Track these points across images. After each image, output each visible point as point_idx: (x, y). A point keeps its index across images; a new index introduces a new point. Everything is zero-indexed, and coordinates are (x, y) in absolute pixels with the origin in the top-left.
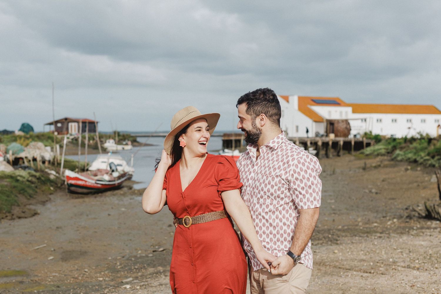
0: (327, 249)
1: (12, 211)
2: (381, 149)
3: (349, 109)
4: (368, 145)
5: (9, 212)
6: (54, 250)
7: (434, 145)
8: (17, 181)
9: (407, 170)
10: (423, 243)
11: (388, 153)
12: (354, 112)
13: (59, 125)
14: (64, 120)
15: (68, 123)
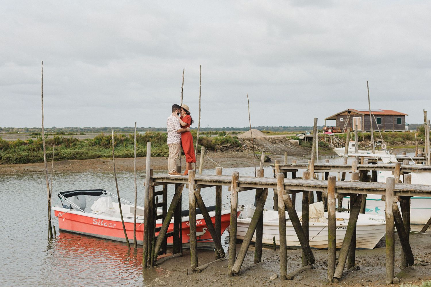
13: (342, 119)
14: (347, 113)
15: (352, 116)
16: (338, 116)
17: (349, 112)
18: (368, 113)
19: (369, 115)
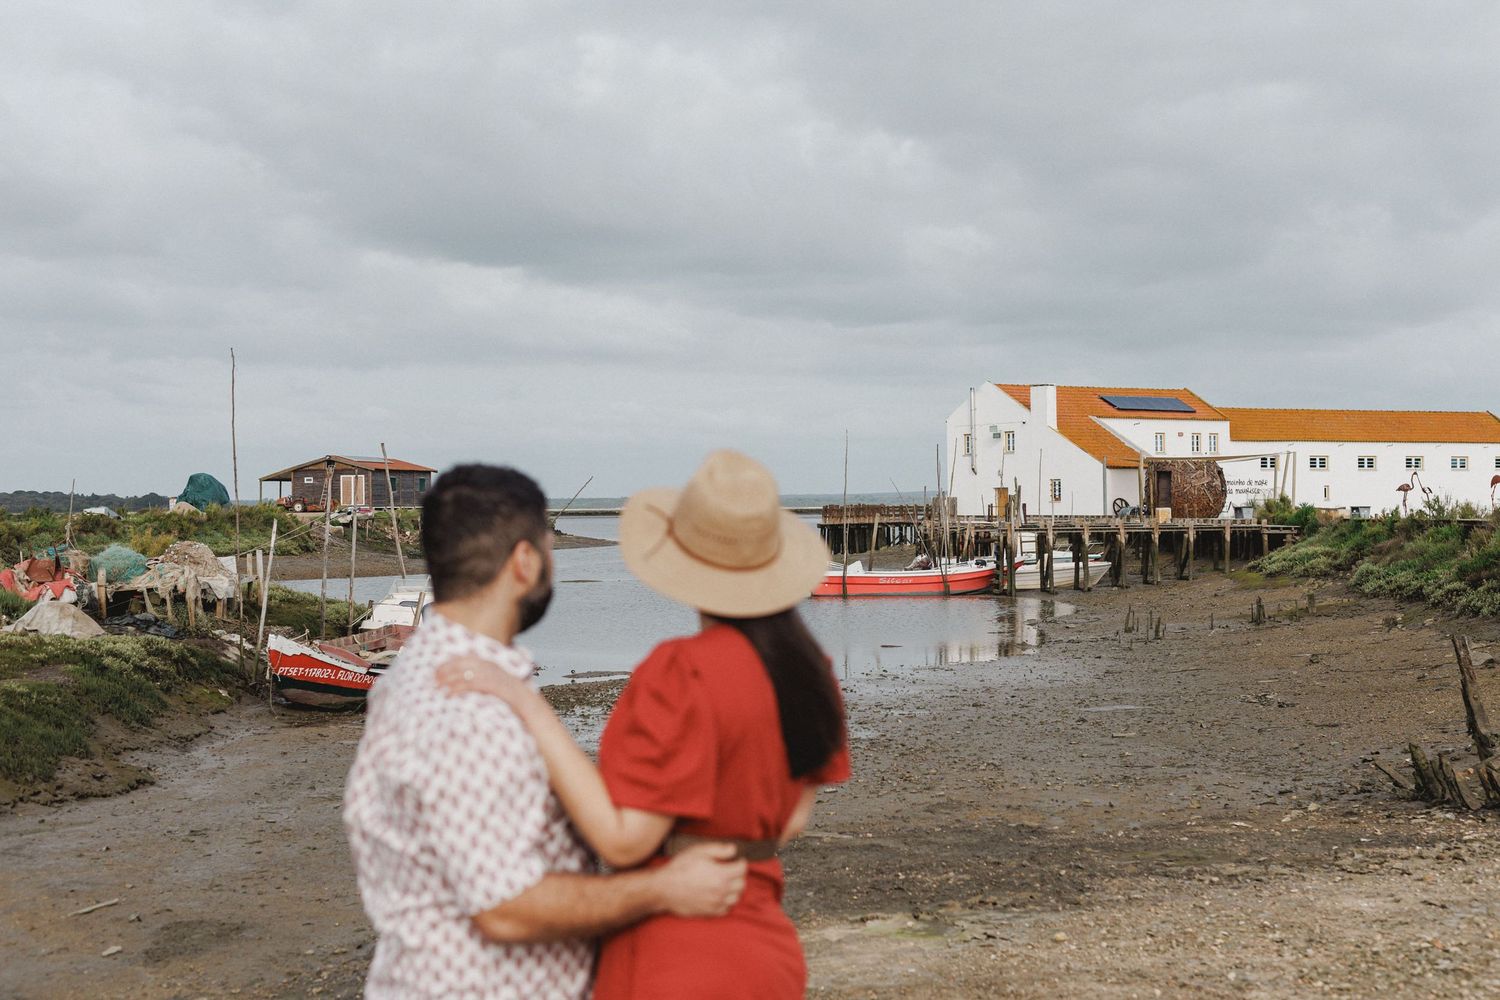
0: (1035, 925)
1: (58, 774)
2: (1314, 555)
3: (1223, 428)
4: (1277, 541)
5: (48, 778)
6: (139, 919)
7: (1480, 544)
8: (103, 669)
9: (1391, 623)
10: (1364, 904)
11: (1338, 568)
12: (1235, 436)
13: (308, 480)
14: (323, 466)
15: (338, 473)
16: (300, 471)
17: (330, 462)
18: (380, 467)
19: (384, 470)
